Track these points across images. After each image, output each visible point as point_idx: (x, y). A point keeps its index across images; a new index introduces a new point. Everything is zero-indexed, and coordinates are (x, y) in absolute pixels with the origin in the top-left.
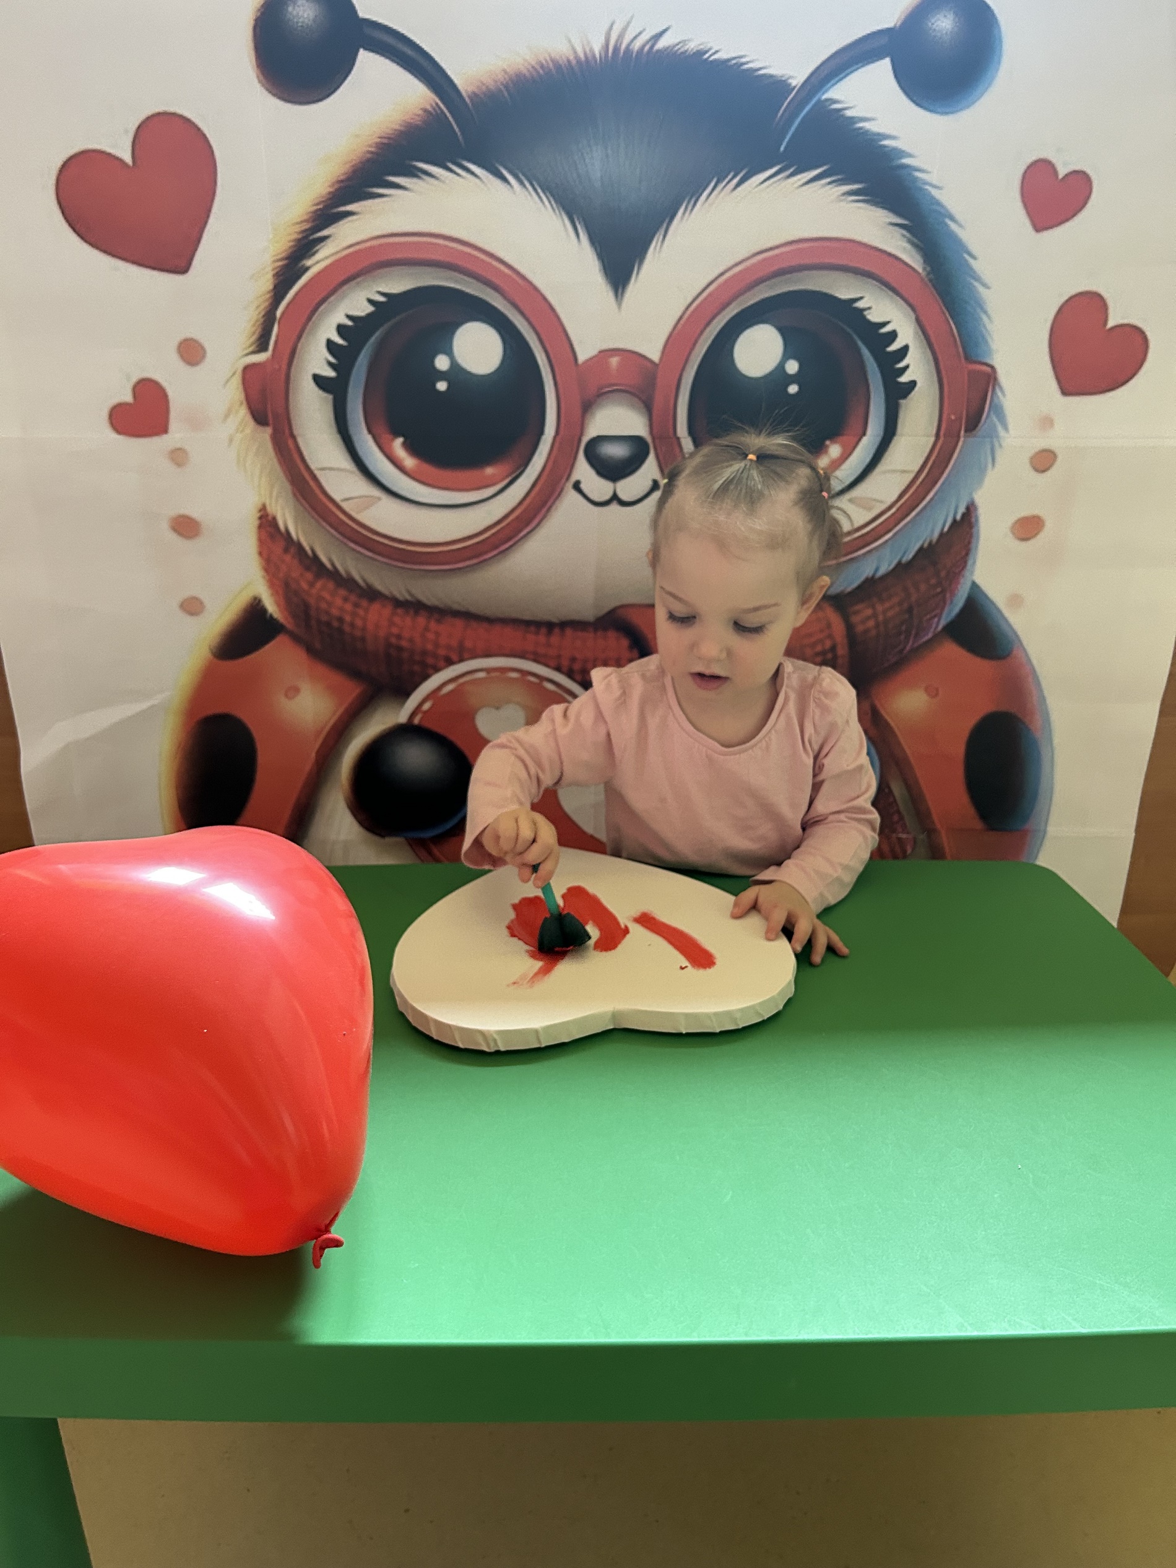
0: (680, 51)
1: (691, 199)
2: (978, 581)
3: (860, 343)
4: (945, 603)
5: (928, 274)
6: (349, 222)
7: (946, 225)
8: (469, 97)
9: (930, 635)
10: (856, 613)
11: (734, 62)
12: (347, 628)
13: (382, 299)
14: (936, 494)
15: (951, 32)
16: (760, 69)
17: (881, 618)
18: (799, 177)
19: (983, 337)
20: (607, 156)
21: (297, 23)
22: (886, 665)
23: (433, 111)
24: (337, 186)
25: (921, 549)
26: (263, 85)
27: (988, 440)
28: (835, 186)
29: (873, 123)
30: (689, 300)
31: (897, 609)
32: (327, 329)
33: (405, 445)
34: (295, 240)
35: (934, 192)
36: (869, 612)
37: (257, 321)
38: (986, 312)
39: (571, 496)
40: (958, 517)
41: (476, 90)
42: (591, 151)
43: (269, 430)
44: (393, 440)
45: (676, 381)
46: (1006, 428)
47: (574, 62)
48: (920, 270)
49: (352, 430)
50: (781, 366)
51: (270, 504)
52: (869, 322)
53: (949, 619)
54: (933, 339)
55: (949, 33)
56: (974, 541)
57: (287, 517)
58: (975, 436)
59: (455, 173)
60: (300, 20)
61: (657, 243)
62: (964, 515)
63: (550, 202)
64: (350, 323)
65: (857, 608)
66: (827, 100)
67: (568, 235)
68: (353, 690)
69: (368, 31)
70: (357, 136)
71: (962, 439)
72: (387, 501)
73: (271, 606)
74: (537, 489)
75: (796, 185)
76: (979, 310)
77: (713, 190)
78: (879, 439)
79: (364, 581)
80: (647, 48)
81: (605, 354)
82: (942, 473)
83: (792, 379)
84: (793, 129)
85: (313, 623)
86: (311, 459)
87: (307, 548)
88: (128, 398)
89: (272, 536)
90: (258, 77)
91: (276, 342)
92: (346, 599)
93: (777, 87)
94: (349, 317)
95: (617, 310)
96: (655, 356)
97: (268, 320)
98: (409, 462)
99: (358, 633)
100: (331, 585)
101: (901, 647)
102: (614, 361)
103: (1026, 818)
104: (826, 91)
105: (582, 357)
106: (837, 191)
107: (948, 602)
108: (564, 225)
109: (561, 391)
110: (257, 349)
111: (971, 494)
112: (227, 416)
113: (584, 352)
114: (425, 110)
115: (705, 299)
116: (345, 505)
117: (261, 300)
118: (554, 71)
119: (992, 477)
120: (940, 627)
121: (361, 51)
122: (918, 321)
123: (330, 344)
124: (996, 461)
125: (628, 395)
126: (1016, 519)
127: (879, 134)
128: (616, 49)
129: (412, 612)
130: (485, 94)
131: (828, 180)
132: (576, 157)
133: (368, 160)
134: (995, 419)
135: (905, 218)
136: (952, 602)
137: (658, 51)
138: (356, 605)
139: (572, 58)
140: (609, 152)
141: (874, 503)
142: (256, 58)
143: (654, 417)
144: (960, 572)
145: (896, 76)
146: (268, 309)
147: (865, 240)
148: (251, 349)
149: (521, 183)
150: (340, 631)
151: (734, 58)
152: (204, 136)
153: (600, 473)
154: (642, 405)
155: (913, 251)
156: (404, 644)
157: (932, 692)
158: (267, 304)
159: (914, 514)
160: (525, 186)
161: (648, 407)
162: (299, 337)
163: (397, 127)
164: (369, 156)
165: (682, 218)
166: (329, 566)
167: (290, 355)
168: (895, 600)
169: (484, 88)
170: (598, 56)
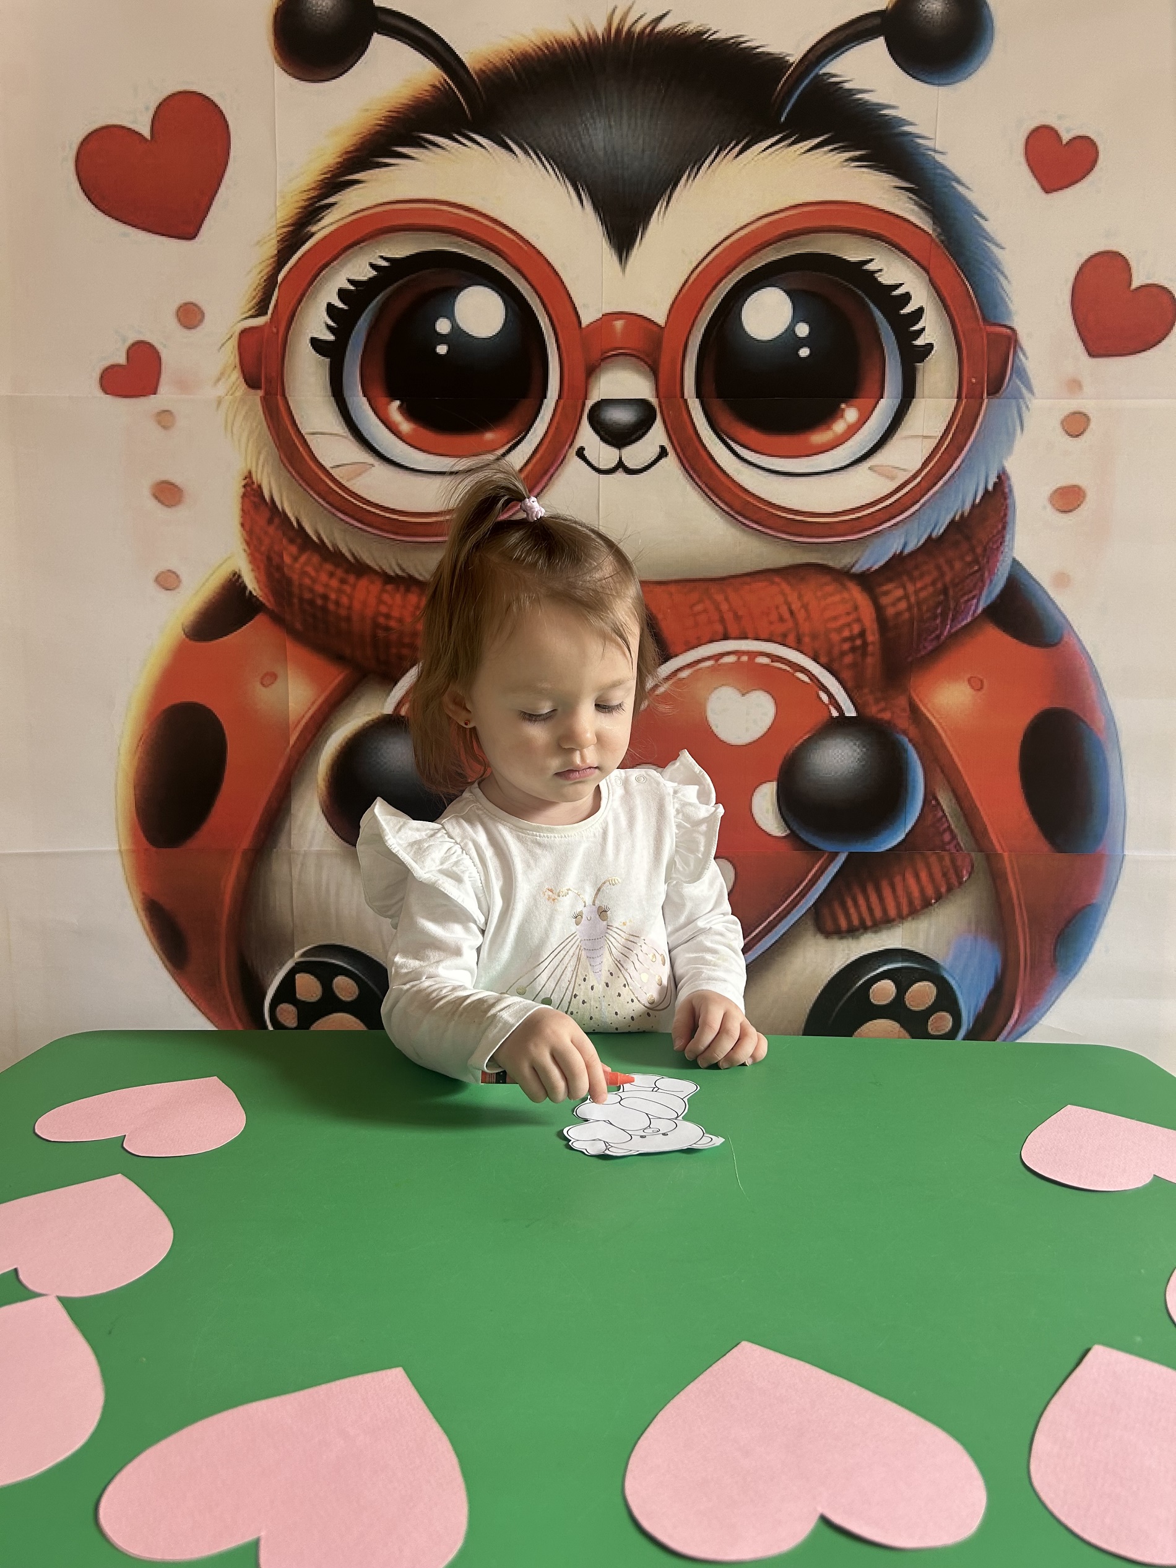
0: (681, 32)
1: (693, 167)
2: (1018, 558)
3: (872, 305)
4: (983, 581)
5: (939, 235)
6: (354, 190)
7: (953, 187)
8: (476, 73)
9: (969, 619)
10: (886, 593)
11: (733, 41)
12: (331, 607)
13: (385, 264)
14: (963, 461)
15: (942, 13)
16: (758, 47)
17: (913, 599)
18: (801, 144)
19: (1002, 298)
20: (610, 127)
21: (316, 10)
22: (923, 653)
23: (439, 85)
24: (345, 157)
25: (952, 522)
26: (280, 65)
27: (1013, 402)
28: (838, 153)
29: (871, 94)
30: (694, 265)
31: (931, 589)
32: (329, 293)
33: (400, 407)
34: (301, 207)
35: (938, 157)
36: (900, 592)
37: (259, 284)
38: (1002, 273)
39: (574, 464)
40: (990, 488)
41: (484, 68)
42: (595, 123)
43: (261, 393)
44: (389, 403)
45: (683, 343)
46: (1031, 391)
47: (578, 44)
48: (931, 232)
49: (347, 393)
50: (791, 329)
51: (256, 472)
52: (880, 284)
53: (989, 602)
54: (949, 302)
55: (939, 13)
56: (1010, 513)
57: (273, 485)
58: (998, 398)
59: (461, 143)
60: (319, 8)
61: (660, 208)
62: (995, 484)
63: (554, 170)
64: (352, 288)
65: (885, 588)
66: (825, 74)
67: (572, 204)
68: (336, 676)
69: (383, 17)
70: (367, 110)
71: (986, 401)
72: (380, 470)
73: (251, 583)
74: (538, 456)
75: (798, 152)
76: (995, 271)
77: (715, 158)
78: (897, 402)
79: (353, 555)
80: (648, 30)
81: (610, 317)
82: (968, 438)
83: (803, 342)
84: (793, 101)
85: (296, 601)
86: (301, 423)
87: (293, 519)
88: (121, 359)
89: (256, 506)
90: (275, 58)
91: (276, 306)
92: (331, 575)
93: (774, 65)
94: (351, 281)
95: (621, 274)
96: (661, 320)
97: (270, 283)
98: (405, 426)
99: (343, 612)
100: (316, 559)
101: (938, 632)
102: (619, 324)
103: (1099, 838)
104: (824, 66)
105: (586, 320)
106: (840, 158)
107: (988, 582)
108: (568, 192)
109: (564, 355)
110: (257, 312)
111: (1001, 462)
112: (219, 380)
113: (588, 317)
114: (434, 86)
115: (711, 262)
116: (335, 473)
117: (264, 264)
118: (558, 51)
119: (1021, 442)
120: (979, 610)
121: (375, 35)
122: (932, 282)
123: (330, 308)
124: (1025, 424)
125: (633, 359)
126: (1054, 488)
127: (878, 104)
128: (619, 31)
129: (402, 588)
130: (490, 70)
131: (831, 147)
132: (580, 129)
133: (377, 132)
134: (1019, 383)
135: (912, 183)
136: (991, 581)
137: (659, 33)
138: (343, 581)
139: (576, 39)
140: (613, 123)
141: (896, 471)
142: (275, 41)
143: (661, 382)
144: (998, 548)
145: (891, 53)
146: (271, 273)
147: (871, 203)
148: (250, 313)
149: (526, 152)
150: (324, 609)
151: (732, 38)
152: (221, 112)
153: (604, 439)
154: (648, 369)
155: (922, 213)
156: (393, 624)
157: (977, 685)
158: (270, 268)
159: (941, 483)
160: (529, 155)
161: (654, 371)
162: (300, 301)
163: (406, 102)
164: (378, 128)
165: (685, 185)
166: (315, 538)
167: (290, 318)
168: (928, 579)
169: (491, 66)
170: (600, 37)
